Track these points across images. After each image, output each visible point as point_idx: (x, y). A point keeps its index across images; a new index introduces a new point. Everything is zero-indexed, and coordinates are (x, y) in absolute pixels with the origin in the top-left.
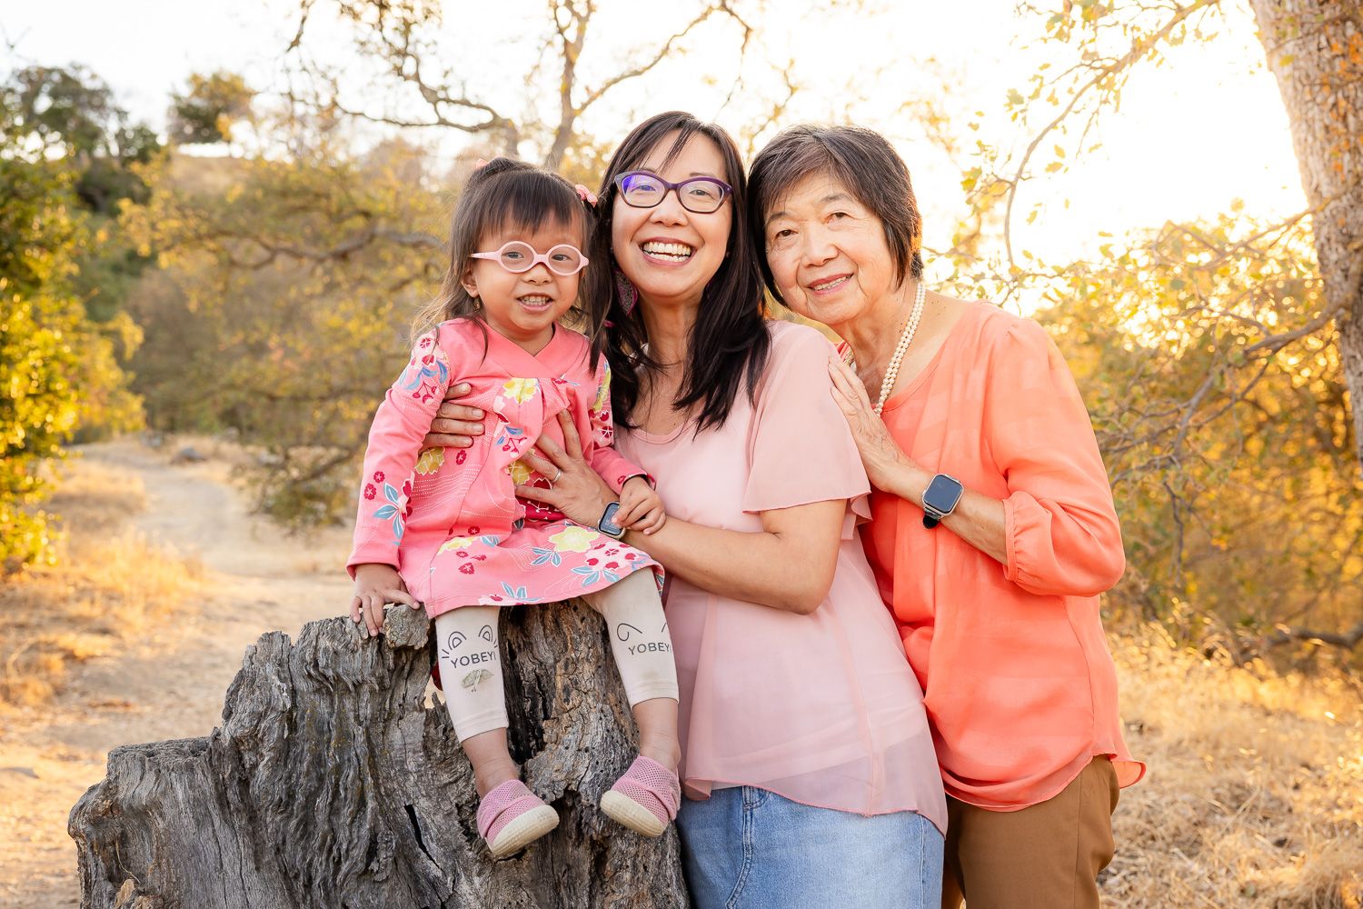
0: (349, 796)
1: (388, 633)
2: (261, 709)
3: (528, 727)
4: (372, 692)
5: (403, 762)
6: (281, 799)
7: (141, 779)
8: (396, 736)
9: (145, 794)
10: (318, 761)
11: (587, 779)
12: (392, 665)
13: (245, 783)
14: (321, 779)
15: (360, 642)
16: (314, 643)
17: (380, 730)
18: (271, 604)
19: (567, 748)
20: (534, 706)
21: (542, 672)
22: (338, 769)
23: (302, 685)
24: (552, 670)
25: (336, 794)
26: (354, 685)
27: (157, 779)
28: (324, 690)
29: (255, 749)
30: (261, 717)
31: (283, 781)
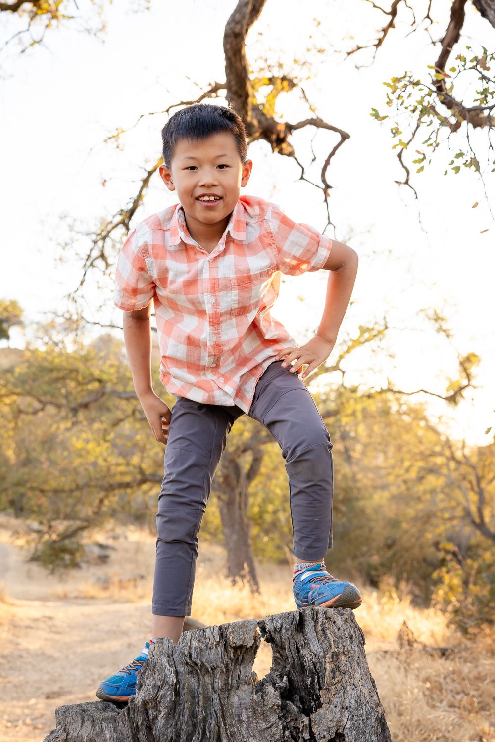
0: (212, 736)
1: (231, 638)
2: (159, 683)
3: (310, 694)
4: (222, 672)
5: (239, 716)
6: (172, 738)
7: (82, 726)
8: (235, 699)
9: (85, 735)
10: (193, 715)
11: (348, 726)
12: (232, 657)
13: (149, 728)
14: (194, 725)
15: (215, 643)
16: (189, 644)
17: (225, 696)
18: (50, 618)
19: (336, 707)
20: (313, 681)
21: (317, 661)
22: (205, 719)
23: (181, 669)
24: (323, 659)
25: (204, 734)
26: (212, 668)
27: (92, 726)
28: (194, 672)
29: (156, 707)
30: (159, 688)
31: (173, 726)
